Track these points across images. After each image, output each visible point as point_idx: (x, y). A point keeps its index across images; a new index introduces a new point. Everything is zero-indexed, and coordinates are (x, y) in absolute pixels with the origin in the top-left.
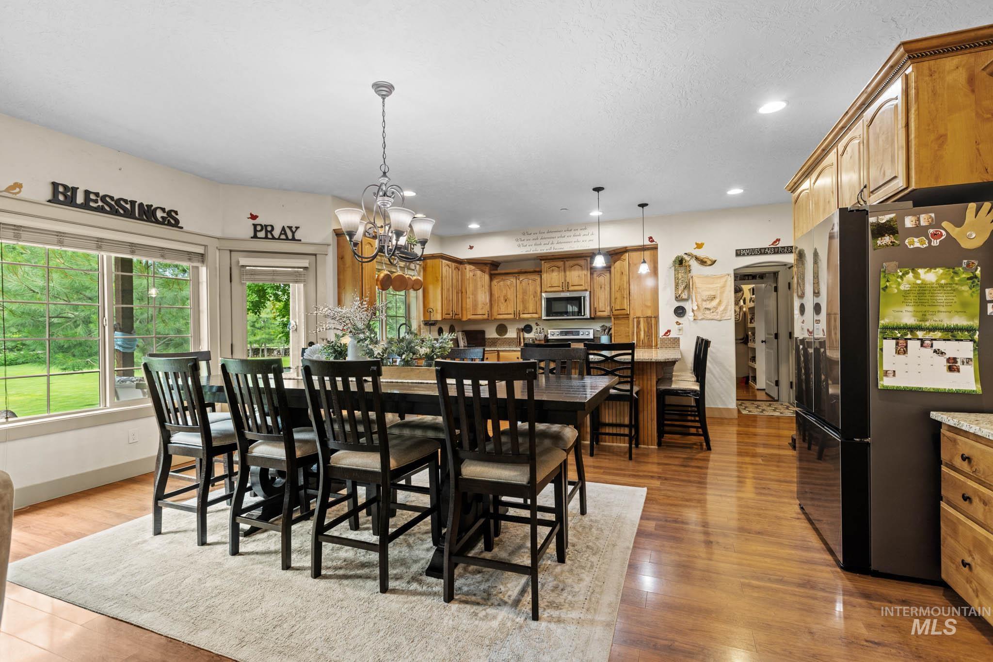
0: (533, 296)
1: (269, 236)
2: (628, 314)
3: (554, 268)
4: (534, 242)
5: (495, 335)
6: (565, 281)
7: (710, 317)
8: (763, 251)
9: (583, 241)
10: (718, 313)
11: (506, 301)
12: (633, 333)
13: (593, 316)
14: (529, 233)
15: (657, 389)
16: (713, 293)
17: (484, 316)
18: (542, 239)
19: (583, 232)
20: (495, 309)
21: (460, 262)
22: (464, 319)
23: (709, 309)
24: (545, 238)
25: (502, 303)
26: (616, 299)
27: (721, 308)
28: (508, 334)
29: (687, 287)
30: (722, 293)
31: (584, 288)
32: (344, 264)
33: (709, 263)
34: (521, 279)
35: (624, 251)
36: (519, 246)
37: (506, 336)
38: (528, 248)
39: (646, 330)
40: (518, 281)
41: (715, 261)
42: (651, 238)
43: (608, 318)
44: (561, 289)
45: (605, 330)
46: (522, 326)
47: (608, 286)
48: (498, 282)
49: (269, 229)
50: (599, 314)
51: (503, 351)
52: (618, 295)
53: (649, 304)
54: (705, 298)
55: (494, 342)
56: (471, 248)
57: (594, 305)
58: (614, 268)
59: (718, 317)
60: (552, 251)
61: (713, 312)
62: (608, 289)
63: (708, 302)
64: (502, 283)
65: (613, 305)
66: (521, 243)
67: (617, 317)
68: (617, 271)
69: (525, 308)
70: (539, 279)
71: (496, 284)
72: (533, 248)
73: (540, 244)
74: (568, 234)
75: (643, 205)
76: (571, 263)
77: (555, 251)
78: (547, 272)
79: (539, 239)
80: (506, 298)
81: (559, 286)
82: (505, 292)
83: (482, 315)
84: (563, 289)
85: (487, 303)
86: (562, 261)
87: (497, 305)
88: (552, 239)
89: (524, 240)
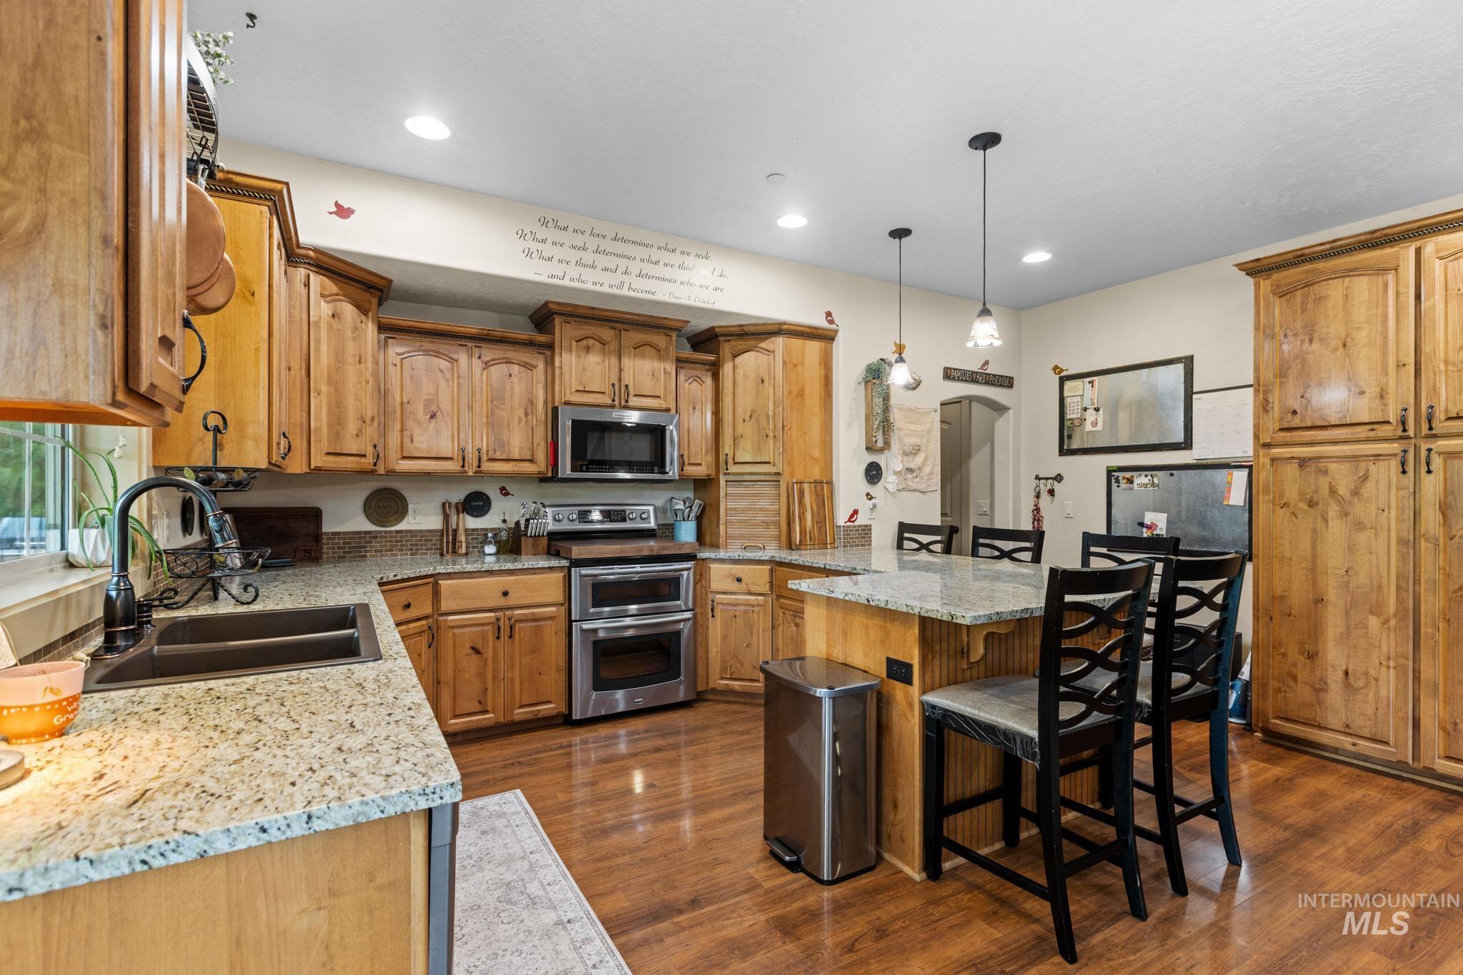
0: (521, 413)
2: (778, 474)
3: (591, 342)
4: (577, 255)
5: (361, 524)
6: (620, 380)
7: (914, 486)
8: (974, 376)
9: (702, 287)
10: (922, 478)
11: (433, 416)
14: (561, 224)
16: (918, 441)
17: (363, 460)
18: (596, 251)
19: (701, 264)
20: (396, 438)
21: (289, 253)
22: (296, 467)
23: (912, 471)
24: (605, 253)
25: (420, 423)
26: (736, 437)
27: (926, 470)
28: (410, 519)
29: (886, 424)
30: (928, 442)
31: (664, 406)
33: (914, 384)
34: (485, 358)
36: (529, 254)
37: (403, 526)
38: (558, 270)
39: (815, 509)
40: (475, 362)
41: (921, 382)
42: (829, 314)
44: (610, 402)
46: (460, 495)
47: (712, 406)
48: (406, 356)
50: (691, 470)
51: (449, 576)
53: (816, 453)
54: (908, 449)
56: (342, 212)
58: (734, 368)
59: (924, 486)
60: (625, 292)
61: (917, 477)
62: (712, 414)
63: (911, 458)
64: (419, 360)
65: (728, 451)
66: (534, 246)
68: (745, 376)
69: (495, 442)
70: (545, 366)
71: (398, 358)
72: (573, 271)
73: (593, 267)
74: (665, 257)
75: (900, 233)
76: (636, 336)
77: (631, 294)
78: (571, 351)
79: (590, 251)
80: (434, 408)
81: (604, 393)
82: (432, 390)
83: (358, 458)
84: (613, 400)
85: (373, 419)
86: (612, 328)
87: (398, 426)
88: (630, 263)
89: (544, 241)
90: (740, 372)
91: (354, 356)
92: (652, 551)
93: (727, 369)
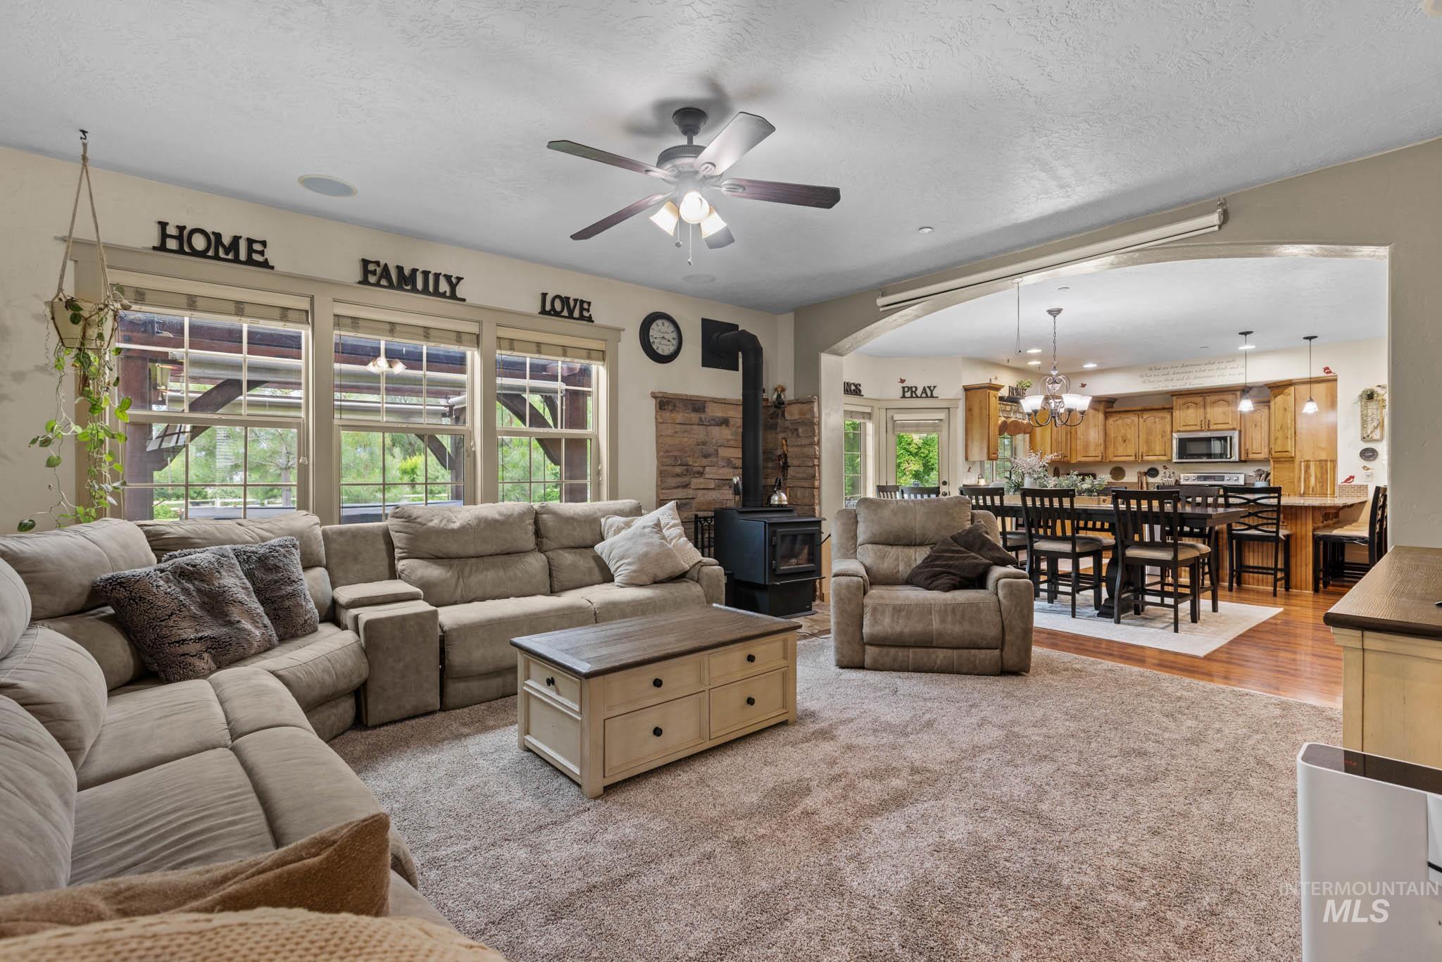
1: (914, 395)
2: (1292, 457)
3: (1190, 404)
4: (1165, 377)
5: (1109, 480)
6: (1205, 418)
9: (1230, 375)
11: (1125, 441)
12: (1300, 478)
13: (1243, 459)
14: (1157, 368)
15: (1314, 535)
17: (1096, 458)
18: (1174, 374)
19: (1231, 365)
20: (1111, 449)
22: (1073, 461)
24: (1178, 373)
25: (1120, 444)
26: (1276, 439)
28: (1126, 478)
31: (1231, 427)
32: (972, 415)
34: (1145, 417)
35: (1290, 384)
36: (1144, 382)
37: (1124, 481)
38: (1156, 385)
39: (1319, 475)
40: (1141, 419)
42: (1327, 368)
43: (1266, 461)
44: (1200, 428)
45: (1261, 476)
46: (1145, 469)
47: (1267, 423)
48: (1115, 421)
49: (914, 389)
50: (1251, 456)
52: (1280, 434)
53: (1323, 446)
56: (1083, 385)
57: (1245, 445)
58: (1275, 404)
60: (1187, 387)
62: (1267, 428)
64: (1120, 422)
65: (1272, 446)
66: (1147, 379)
67: (1277, 461)
68: (1279, 405)
69: (1150, 449)
70: (1169, 417)
71: (1112, 422)
72: (1163, 384)
73: (1172, 380)
74: (1209, 367)
75: (1310, 338)
76: (1214, 398)
78: (1181, 409)
79: (1171, 374)
80: (1125, 438)
81: (1197, 425)
82: (1124, 432)
84: (1202, 428)
85: (1101, 444)
86: (1201, 397)
87: (1112, 446)
88: (1190, 374)
89: (1151, 376)
91: (1093, 425)
93: (1272, 404)
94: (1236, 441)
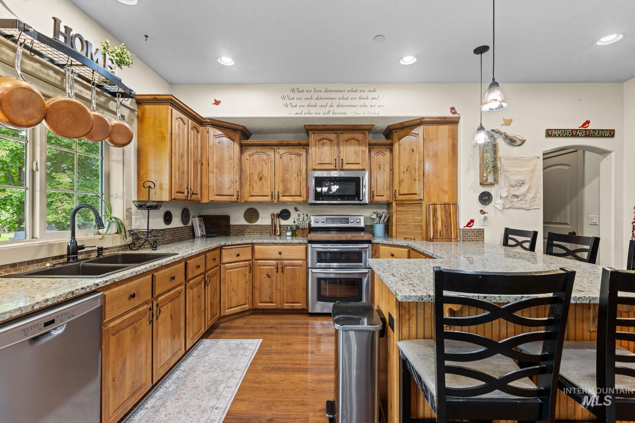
0: (296, 175)
2: (421, 200)
3: (325, 141)
4: (308, 102)
5: (243, 222)
6: (339, 157)
7: (519, 205)
8: (574, 133)
9: (371, 106)
10: (526, 201)
11: (261, 179)
12: (428, 222)
13: (371, 201)
14: (300, 90)
16: (522, 178)
17: (232, 197)
18: (317, 98)
19: (371, 95)
20: (247, 188)
21: (199, 121)
22: (205, 200)
23: (517, 196)
24: (321, 98)
25: (256, 182)
26: (400, 182)
27: (530, 196)
28: (260, 220)
29: (495, 169)
30: (531, 178)
31: (362, 168)
33: (519, 143)
34: (281, 153)
36: (286, 106)
37: (257, 223)
38: (298, 110)
39: (444, 219)
40: (277, 155)
41: (525, 140)
42: (453, 109)
43: (388, 204)
44: (334, 167)
45: (380, 218)
46: (278, 211)
47: (389, 166)
48: (251, 155)
50: (377, 199)
51: (259, 244)
52: (405, 178)
53: (446, 188)
54: (513, 183)
55: (241, 231)
56: (217, 103)
57: (373, 187)
58: (399, 145)
59: (527, 206)
60: (331, 115)
61: (521, 200)
62: (389, 170)
63: (516, 188)
64: (256, 157)
65: (395, 188)
66: (288, 102)
67: (402, 203)
68: (404, 149)
69: (285, 189)
70: (304, 154)
71: (248, 157)
72: (306, 110)
73: (315, 106)
74: (352, 95)
75: (482, 50)
76: (346, 136)
77: (334, 115)
78: (316, 146)
79: (314, 99)
80: (261, 175)
81: (331, 164)
82: (260, 168)
83: (230, 197)
84: (336, 167)
85: (236, 181)
86: (335, 133)
87: (248, 184)
88: (331, 101)
89: (293, 99)
90: (402, 147)
91: (228, 157)
92: (347, 238)
93: (396, 146)
94: (366, 181)
